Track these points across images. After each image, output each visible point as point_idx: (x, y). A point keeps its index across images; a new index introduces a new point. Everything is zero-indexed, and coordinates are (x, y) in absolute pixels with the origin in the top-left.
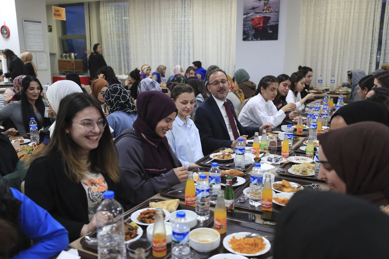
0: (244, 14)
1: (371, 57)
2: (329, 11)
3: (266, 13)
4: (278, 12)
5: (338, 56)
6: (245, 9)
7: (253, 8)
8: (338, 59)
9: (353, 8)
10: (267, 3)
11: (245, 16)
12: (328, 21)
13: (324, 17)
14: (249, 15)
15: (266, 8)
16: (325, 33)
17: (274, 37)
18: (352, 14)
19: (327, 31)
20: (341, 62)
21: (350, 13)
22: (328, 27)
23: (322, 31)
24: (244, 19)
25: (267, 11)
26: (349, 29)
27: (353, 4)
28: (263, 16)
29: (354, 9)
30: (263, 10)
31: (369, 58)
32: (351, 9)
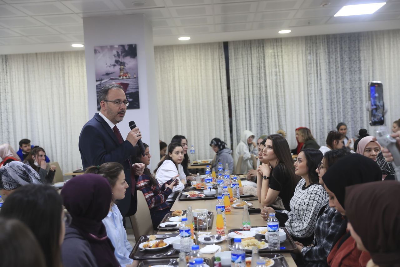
0: (97, 81)
1: (224, 124)
2: (177, 78)
3: (123, 79)
5: (192, 125)
6: (97, 75)
7: (107, 74)
8: (192, 128)
9: (199, 75)
10: (123, 68)
11: (99, 83)
12: (177, 88)
13: (172, 84)
14: (103, 81)
15: (122, 74)
16: (175, 100)
17: (135, 105)
18: (200, 81)
19: (178, 98)
20: (196, 131)
21: (198, 80)
22: (178, 95)
23: (172, 99)
24: (97, 86)
25: (124, 77)
26: (199, 95)
27: (199, 71)
28: (120, 82)
29: (201, 76)
30: (120, 76)
31: (222, 125)
32: (198, 76)
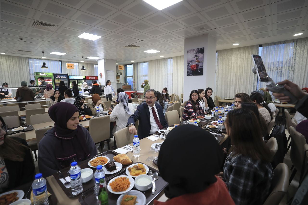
0: (187, 64)
1: (254, 84)
2: (233, 63)
3: (197, 63)
4: (203, 62)
5: (238, 84)
6: (188, 61)
7: (191, 61)
8: (237, 85)
9: (244, 61)
10: (198, 58)
11: (188, 65)
12: (232, 67)
13: (230, 66)
14: (190, 64)
15: (197, 61)
16: (231, 73)
17: (201, 74)
18: (244, 64)
19: (232, 72)
20: (239, 86)
21: (243, 64)
22: (232, 70)
23: (230, 72)
24: (187, 66)
25: (198, 62)
26: (243, 71)
27: (244, 60)
28: (196, 64)
29: (245, 62)
30: (196, 62)
31: (253, 84)
32: (243, 62)
